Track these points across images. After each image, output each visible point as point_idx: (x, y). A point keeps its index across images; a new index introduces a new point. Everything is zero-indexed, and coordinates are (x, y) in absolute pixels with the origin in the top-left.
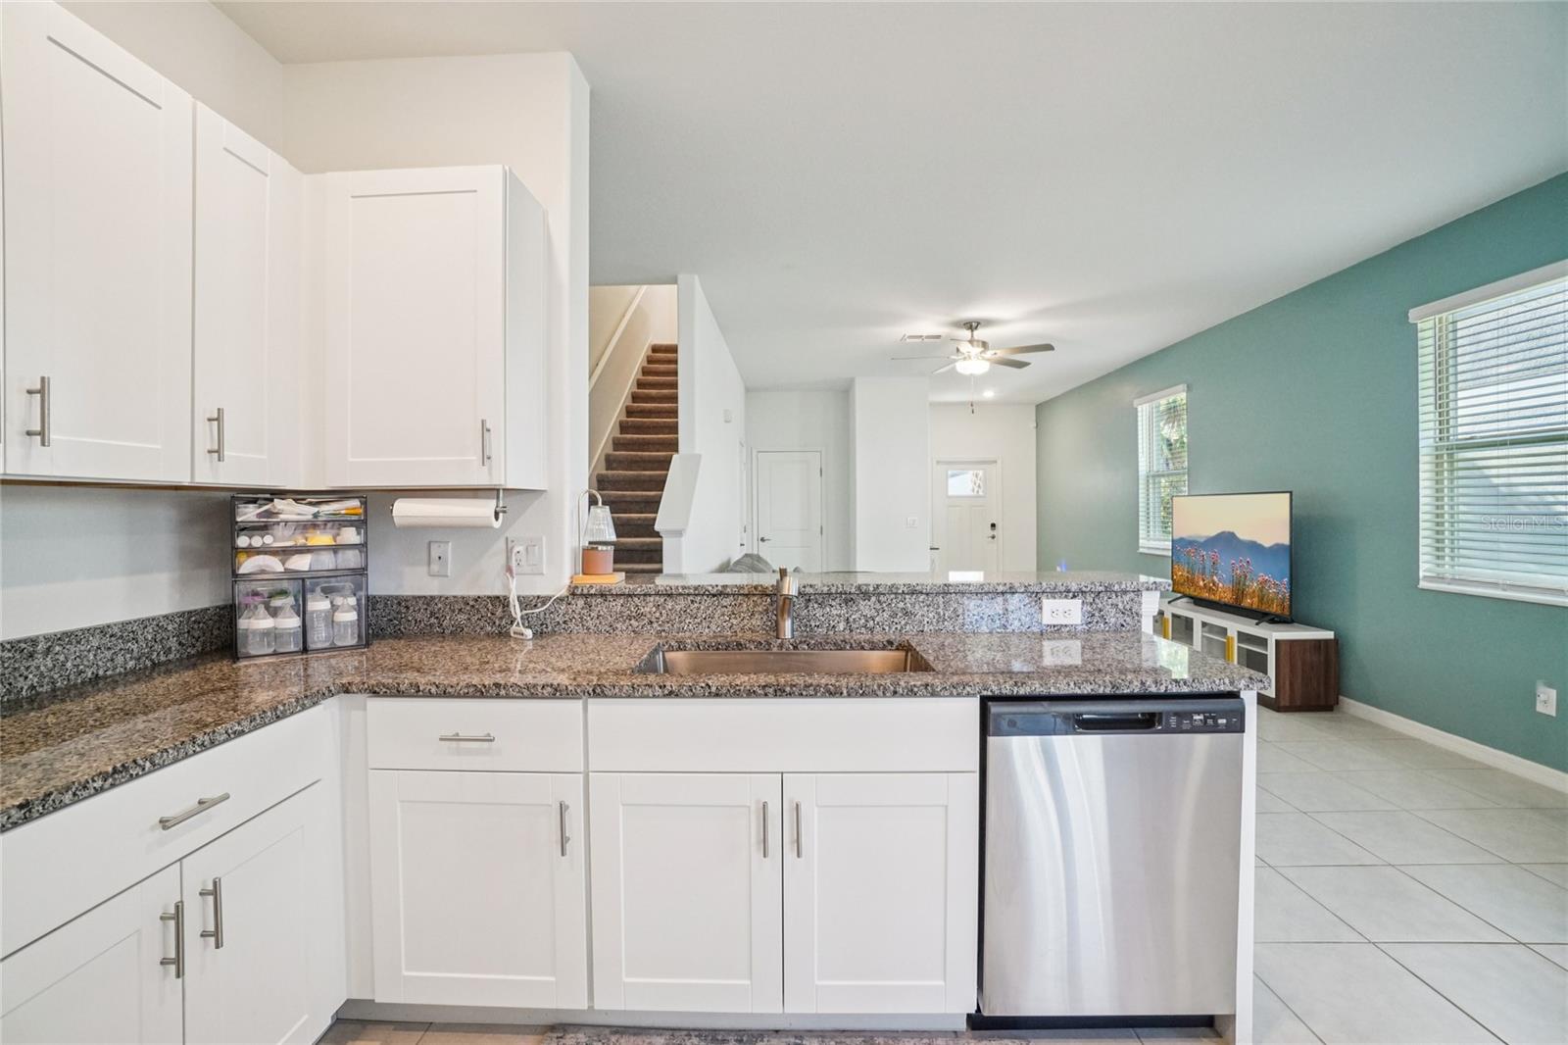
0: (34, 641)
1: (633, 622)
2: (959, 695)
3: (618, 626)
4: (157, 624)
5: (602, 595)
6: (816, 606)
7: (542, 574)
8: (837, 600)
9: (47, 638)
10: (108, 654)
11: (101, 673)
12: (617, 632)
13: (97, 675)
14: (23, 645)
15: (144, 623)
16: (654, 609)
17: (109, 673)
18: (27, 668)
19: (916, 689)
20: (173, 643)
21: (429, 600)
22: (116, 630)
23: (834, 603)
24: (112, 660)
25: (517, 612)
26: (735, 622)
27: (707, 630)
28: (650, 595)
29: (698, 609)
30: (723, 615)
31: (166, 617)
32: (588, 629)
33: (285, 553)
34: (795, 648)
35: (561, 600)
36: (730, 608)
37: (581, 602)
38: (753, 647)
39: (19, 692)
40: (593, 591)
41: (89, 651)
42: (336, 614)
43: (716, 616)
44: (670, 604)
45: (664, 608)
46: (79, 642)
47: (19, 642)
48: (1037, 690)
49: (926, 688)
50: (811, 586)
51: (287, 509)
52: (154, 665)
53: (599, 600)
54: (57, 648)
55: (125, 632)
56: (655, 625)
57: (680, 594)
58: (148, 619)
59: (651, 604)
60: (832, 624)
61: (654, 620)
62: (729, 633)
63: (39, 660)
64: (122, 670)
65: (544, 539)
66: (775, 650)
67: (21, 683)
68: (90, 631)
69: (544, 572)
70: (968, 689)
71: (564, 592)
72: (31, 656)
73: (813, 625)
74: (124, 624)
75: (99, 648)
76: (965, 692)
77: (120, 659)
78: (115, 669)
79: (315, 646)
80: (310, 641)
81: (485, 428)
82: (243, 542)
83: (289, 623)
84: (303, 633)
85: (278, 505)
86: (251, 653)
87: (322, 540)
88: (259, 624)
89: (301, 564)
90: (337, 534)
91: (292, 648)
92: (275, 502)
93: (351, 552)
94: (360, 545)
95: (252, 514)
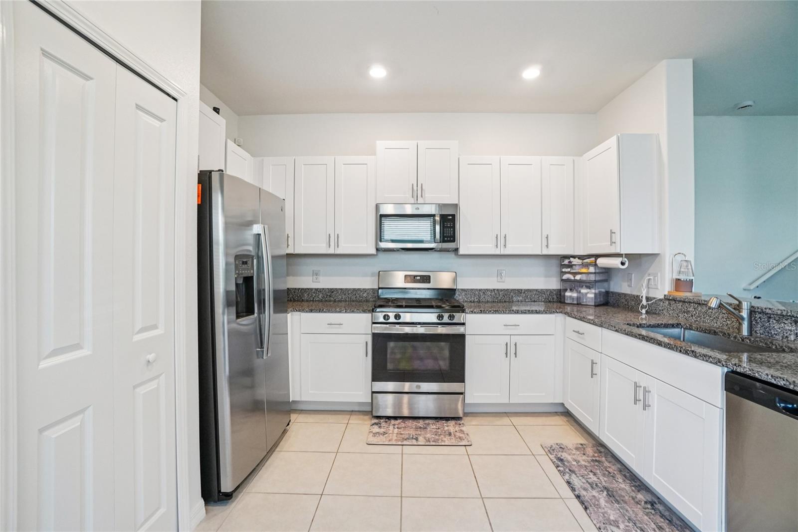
0: (522, 290)
1: (685, 314)
2: (707, 361)
3: (680, 315)
4: (551, 291)
5: (675, 300)
6: (775, 322)
7: (658, 289)
8: (789, 321)
12: (680, 318)
15: (547, 290)
16: (693, 310)
19: (688, 352)
20: (555, 297)
21: (625, 295)
23: (786, 322)
25: (644, 302)
26: (729, 322)
27: (716, 324)
28: (692, 303)
29: (712, 313)
30: (723, 318)
31: (553, 289)
32: (670, 314)
33: (575, 274)
34: (743, 340)
35: (661, 300)
36: (726, 315)
37: (667, 302)
38: (721, 335)
40: (670, 298)
42: (587, 295)
43: (720, 318)
44: (700, 309)
45: (697, 310)
48: (747, 372)
49: (693, 353)
50: (770, 309)
51: (575, 261)
53: (673, 302)
56: (694, 317)
57: (703, 304)
59: (692, 307)
60: (786, 335)
61: (693, 315)
62: (726, 328)
65: (659, 274)
66: (732, 339)
68: (534, 290)
69: (659, 288)
70: (711, 359)
71: (662, 297)
72: (521, 293)
73: (773, 333)
74: (542, 289)
76: (709, 360)
77: (540, 298)
79: (582, 303)
80: (581, 301)
81: (612, 233)
82: (564, 270)
83: (575, 295)
84: (578, 298)
85: (572, 259)
86: (566, 302)
87: (584, 270)
88: (568, 294)
89: (578, 277)
90: (589, 269)
91: (575, 302)
92: (571, 258)
93: (592, 275)
94: (595, 273)
95: (566, 262)
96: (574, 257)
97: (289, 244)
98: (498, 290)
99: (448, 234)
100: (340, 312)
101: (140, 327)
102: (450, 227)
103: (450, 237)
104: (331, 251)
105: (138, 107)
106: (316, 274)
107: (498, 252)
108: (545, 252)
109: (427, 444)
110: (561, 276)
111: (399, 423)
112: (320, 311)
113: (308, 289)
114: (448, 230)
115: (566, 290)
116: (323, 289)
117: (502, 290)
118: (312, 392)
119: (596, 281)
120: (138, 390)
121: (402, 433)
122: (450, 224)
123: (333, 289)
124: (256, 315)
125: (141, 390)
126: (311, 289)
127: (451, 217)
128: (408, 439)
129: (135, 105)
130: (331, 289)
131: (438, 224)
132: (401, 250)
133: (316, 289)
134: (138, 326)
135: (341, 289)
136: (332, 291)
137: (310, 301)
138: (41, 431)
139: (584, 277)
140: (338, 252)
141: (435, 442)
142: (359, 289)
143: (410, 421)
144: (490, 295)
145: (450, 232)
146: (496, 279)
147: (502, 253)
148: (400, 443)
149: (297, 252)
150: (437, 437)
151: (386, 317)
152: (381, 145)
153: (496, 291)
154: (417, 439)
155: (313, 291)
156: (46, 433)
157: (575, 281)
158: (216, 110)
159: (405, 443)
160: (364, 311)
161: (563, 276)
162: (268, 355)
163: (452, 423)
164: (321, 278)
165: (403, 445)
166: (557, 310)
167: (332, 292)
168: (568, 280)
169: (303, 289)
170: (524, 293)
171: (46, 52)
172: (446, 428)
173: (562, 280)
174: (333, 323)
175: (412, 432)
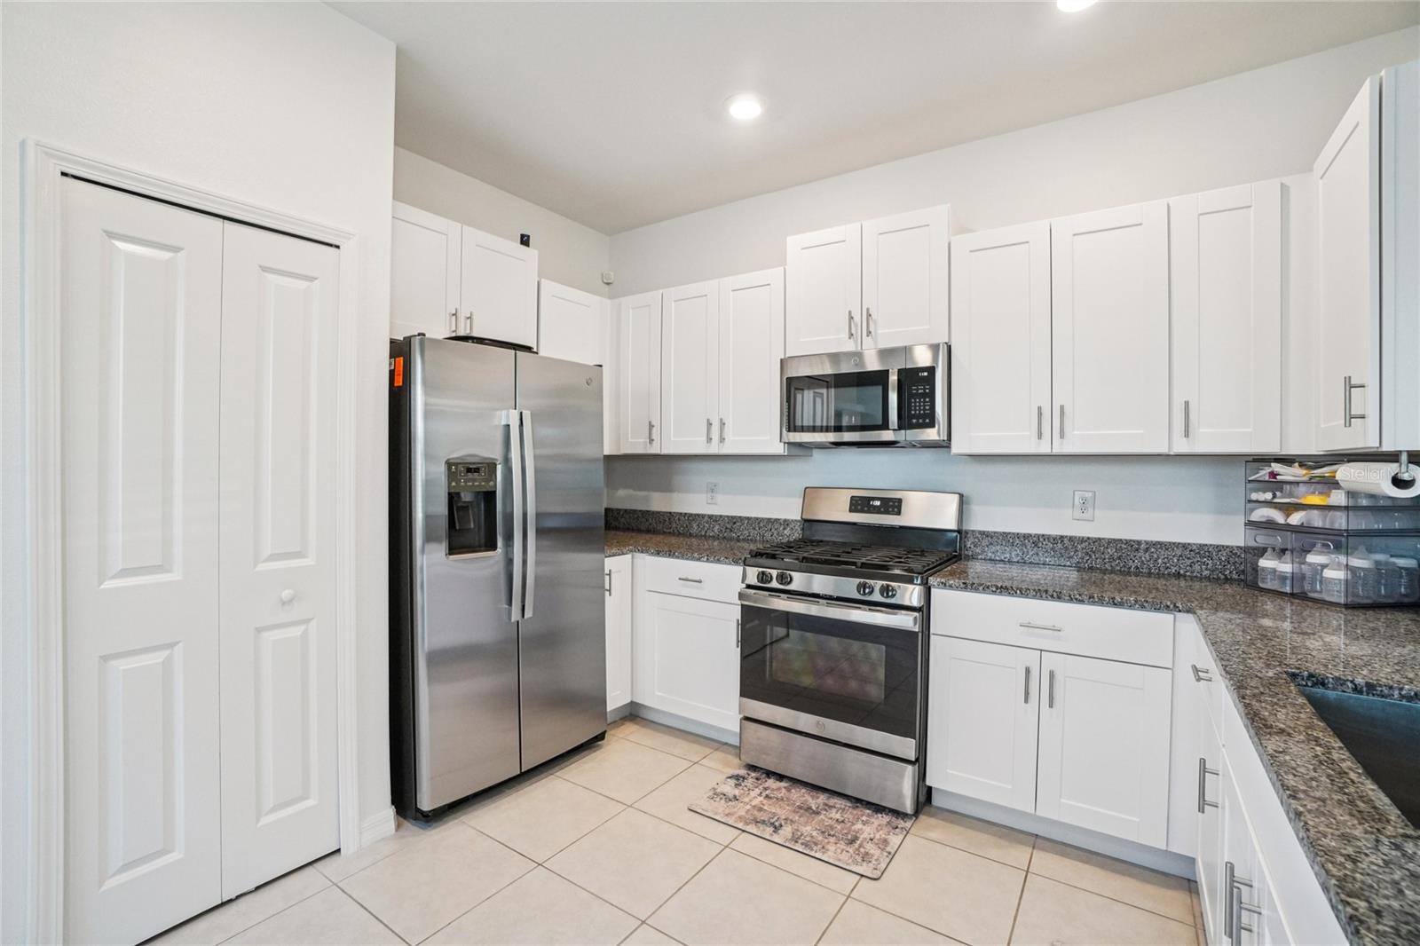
0: (1139, 543)
9: (1147, 543)
10: (1188, 562)
11: (1182, 572)
13: (1179, 573)
14: (1132, 543)
15: (1219, 548)
17: (1188, 574)
18: (1135, 556)
22: (1195, 547)
24: (1191, 566)
33: (1287, 508)
39: (1130, 568)
41: (1174, 556)
42: (1325, 570)
46: (1167, 549)
47: (1131, 540)
51: (1289, 472)
52: (1226, 579)
54: (1153, 550)
55: (1203, 551)
58: (1223, 546)
63: (1141, 553)
64: (1199, 575)
67: (1131, 563)
68: (1177, 545)
72: (1137, 550)
75: (1180, 556)
77: (1197, 567)
78: (1192, 572)
79: (1312, 595)
80: (1307, 587)
81: (1350, 386)
82: (1254, 496)
83: (1286, 567)
84: (1297, 578)
85: (1276, 467)
86: (1261, 585)
87: (1315, 500)
88: (1264, 563)
89: (1296, 519)
90: (1329, 496)
91: (1288, 589)
92: (1272, 464)
93: (1338, 514)
94: (1347, 508)
95: (1263, 473)
96: (1287, 460)
97: (654, 437)
98: (1071, 539)
99: (920, 410)
100: (699, 559)
101: (269, 553)
102: (924, 395)
103: (924, 416)
104: (714, 449)
105: (264, 269)
106: (712, 489)
107: (1044, 449)
108: (1181, 447)
109: (787, 845)
110: (1249, 512)
111: (779, 789)
112: (671, 554)
113: (698, 515)
114: (915, 402)
115: (1261, 552)
116: (721, 516)
117: (1082, 540)
118: (660, 694)
119: (1350, 534)
120: (265, 635)
121: (765, 808)
122: (924, 389)
123: (735, 517)
124: (499, 550)
125: (271, 636)
126: (703, 516)
127: (926, 374)
128: (763, 822)
129: (258, 268)
130: (732, 517)
131: (893, 390)
132: (832, 446)
133: (711, 517)
134: (267, 552)
135: (748, 518)
136: (734, 520)
137: (701, 536)
138: (105, 658)
139: (1317, 519)
140: (727, 449)
141: (806, 846)
142: (777, 520)
143: (803, 791)
144: (1052, 549)
145: (924, 406)
146: (1071, 511)
147: (1056, 450)
148: (740, 825)
149: (665, 451)
150: (820, 838)
151: (763, 577)
152: (794, 242)
153: (1066, 541)
154: (776, 829)
155: (706, 518)
156: (114, 663)
157: (1288, 528)
158: (525, 240)
159: (750, 828)
160: (736, 562)
161: (1250, 515)
162: (526, 617)
163: (883, 819)
164: (719, 498)
165: (744, 831)
166: (1179, 605)
167: (735, 523)
168: (1270, 525)
169: (691, 515)
170: (1147, 550)
171: (111, 233)
172: (859, 826)
173: (1250, 524)
174: (690, 578)
175: (782, 812)
